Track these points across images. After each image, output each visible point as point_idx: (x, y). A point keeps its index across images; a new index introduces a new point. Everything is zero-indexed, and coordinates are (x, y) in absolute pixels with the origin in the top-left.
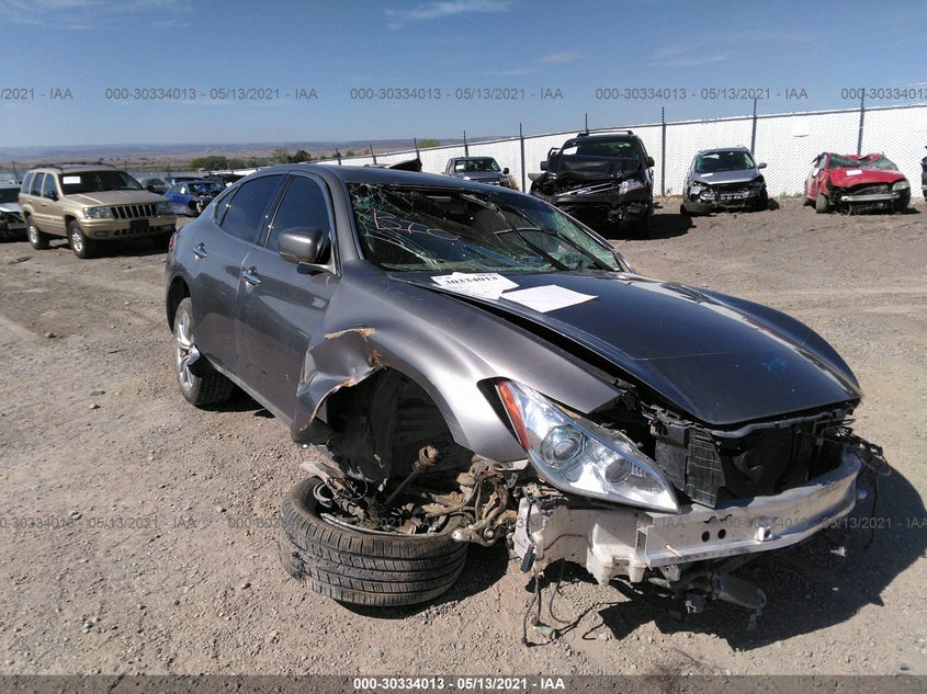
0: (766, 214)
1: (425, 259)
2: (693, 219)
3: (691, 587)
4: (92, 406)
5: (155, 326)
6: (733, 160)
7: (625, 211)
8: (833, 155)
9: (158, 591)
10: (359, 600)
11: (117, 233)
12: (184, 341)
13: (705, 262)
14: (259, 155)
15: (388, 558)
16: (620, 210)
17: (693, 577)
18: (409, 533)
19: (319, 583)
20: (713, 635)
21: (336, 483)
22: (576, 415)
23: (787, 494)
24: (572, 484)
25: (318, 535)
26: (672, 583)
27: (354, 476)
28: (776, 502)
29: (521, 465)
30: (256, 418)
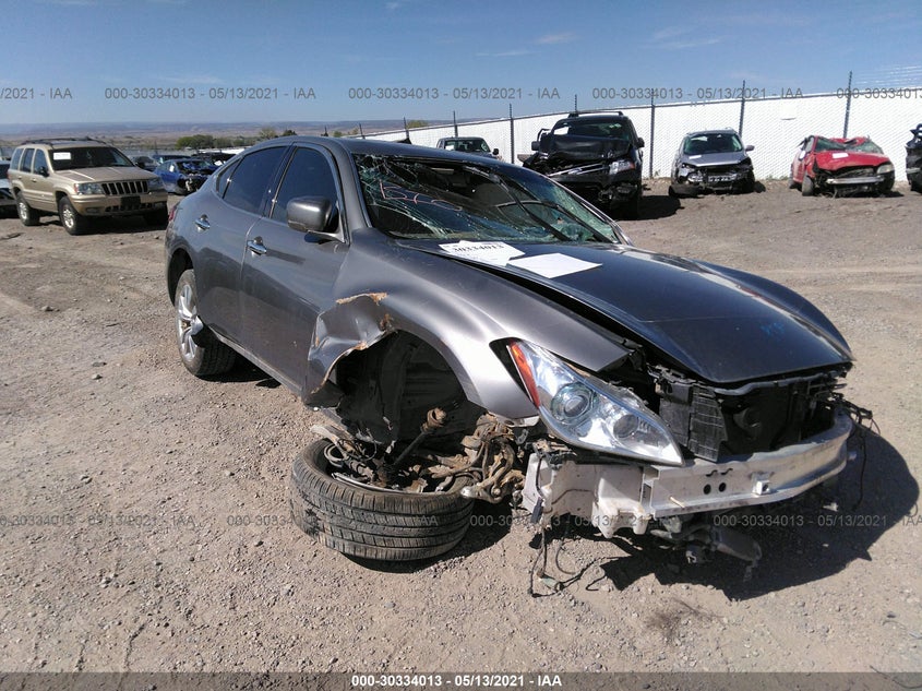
0: (753, 196)
1: (431, 228)
2: (681, 200)
3: (691, 538)
4: (95, 376)
5: (151, 300)
6: (721, 142)
7: (615, 191)
8: (819, 138)
9: (172, 549)
10: (371, 554)
11: (108, 209)
12: (186, 312)
13: (694, 242)
14: (247, 134)
15: (400, 514)
16: (610, 191)
17: (694, 528)
18: (417, 491)
19: (332, 539)
20: (710, 587)
21: (346, 445)
22: (585, 373)
23: (784, 451)
24: (581, 439)
25: (331, 492)
26: (673, 534)
27: (362, 438)
28: (773, 457)
29: (531, 421)
30: (258, 388)
